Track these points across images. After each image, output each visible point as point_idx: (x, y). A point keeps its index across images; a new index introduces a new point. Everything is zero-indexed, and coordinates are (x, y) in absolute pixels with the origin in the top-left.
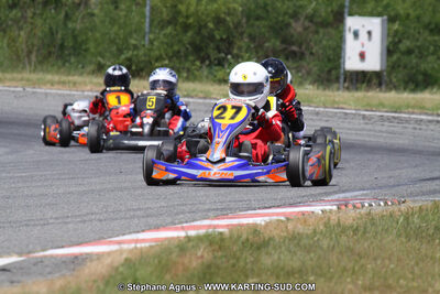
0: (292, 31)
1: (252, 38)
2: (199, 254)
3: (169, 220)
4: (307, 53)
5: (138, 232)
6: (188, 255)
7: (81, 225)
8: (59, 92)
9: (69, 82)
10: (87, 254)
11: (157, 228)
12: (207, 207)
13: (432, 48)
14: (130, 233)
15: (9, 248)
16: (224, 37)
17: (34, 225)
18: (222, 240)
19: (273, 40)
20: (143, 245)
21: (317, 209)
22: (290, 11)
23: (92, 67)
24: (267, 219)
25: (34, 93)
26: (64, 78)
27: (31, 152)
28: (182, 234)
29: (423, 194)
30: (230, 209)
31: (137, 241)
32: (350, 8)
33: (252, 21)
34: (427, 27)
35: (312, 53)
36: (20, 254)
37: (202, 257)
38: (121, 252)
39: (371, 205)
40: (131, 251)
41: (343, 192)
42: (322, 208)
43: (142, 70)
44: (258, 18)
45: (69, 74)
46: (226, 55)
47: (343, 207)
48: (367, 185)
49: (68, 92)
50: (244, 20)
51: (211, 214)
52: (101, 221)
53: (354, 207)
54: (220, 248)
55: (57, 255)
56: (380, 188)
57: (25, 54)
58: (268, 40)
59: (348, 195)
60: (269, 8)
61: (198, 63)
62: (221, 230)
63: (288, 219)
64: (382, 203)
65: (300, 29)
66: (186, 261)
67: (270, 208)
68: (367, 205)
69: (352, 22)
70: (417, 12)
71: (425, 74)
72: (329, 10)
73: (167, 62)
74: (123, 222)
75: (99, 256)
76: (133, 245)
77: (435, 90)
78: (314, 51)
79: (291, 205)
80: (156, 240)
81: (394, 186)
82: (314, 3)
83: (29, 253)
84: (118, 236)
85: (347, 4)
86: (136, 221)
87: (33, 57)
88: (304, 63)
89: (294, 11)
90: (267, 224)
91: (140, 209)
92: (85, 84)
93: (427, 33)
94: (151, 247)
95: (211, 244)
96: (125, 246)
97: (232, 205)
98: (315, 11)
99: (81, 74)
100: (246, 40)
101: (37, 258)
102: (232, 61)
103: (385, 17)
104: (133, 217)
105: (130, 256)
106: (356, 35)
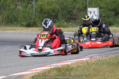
0: (73, 12)
1: (63, 15)
2: (54, 73)
4: (78, 18)
5: (37, 68)
6: (51, 73)
7: (21, 67)
8: (12, 32)
9: (14, 29)
10: (24, 74)
11: (42, 66)
12: (54, 60)
13: (111, 15)
14: (34, 68)
15: (2, 74)
16: (55, 15)
17: (8, 68)
18: (60, 69)
19: (68, 15)
20: (38, 71)
21: (84, 59)
22: (73, 7)
23: (20, 25)
24: (71, 63)
25: (5, 33)
26: (13, 28)
27: (5, 48)
28: (50, 68)
29: (112, 54)
30: (61, 61)
31: (37, 70)
32: (89, 6)
33: (62, 10)
34: (110, 10)
35: (79, 18)
36: (5, 75)
37: (55, 74)
38: (33, 73)
39: (98, 58)
40: (35, 73)
41: (91, 54)
42: (85, 59)
43: (33, 25)
44: (64, 10)
45: (14, 27)
46: (56, 20)
47: (91, 59)
48: (97, 53)
49: (14, 32)
50: (60, 10)
51: (56, 62)
52: (26, 65)
53: (94, 58)
54: (59, 71)
55: (15, 75)
56: (101, 53)
57: (1, 22)
58: (67, 15)
59: (92, 55)
60: (67, 7)
62: (59, 66)
63: (77, 62)
64: (101, 57)
65: (75, 12)
66: (50, 75)
67: (71, 60)
68: (97, 58)
69: (89, 9)
70: (107, 6)
71: (109, 22)
72: (83, 6)
73: (40, 22)
74: (32, 65)
75: (27, 75)
76: (36, 71)
77: (112, 26)
78: (80, 17)
79: (77, 59)
80: (42, 70)
81: (104, 52)
82: (79, 5)
83: (8, 75)
84: (31, 69)
85: (88, 5)
86: (36, 65)
87: (4, 23)
88: (77, 21)
89: (74, 7)
90: (71, 64)
91: (36, 62)
92: (18, 29)
93: (109, 11)
94: (41, 72)
95: (57, 70)
96: (34, 72)
97: (61, 59)
98: (79, 7)
99: (17, 27)
100: (61, 16)
101: (10, 76)
102: (58, 21)
103: (98, 8)
104: (35, 64)
105: (35, 74)
106: (91, 13)
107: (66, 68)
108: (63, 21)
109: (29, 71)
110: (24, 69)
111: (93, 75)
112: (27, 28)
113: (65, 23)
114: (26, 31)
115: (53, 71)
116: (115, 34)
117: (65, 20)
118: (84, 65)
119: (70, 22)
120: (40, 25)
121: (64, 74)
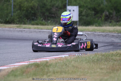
0: (52, 10)
3: (23, 60)
5: (14, 63)
11: (19, 62)
12: (33, 57)
14: (12, 64)
18: (38, 65)
24: (50, 59)
28: (27, 63)
30: (39, 57)
31: (14, 66)
35: (58, 17)
37: (33, 69)
39: (77, 55)
42: (64, 56)
47: (70, 56)
51: (34, 58)
52: (3, 61)
61: (26, 20)
62: (37, 62)
63: (56, 59)
64: (81, 55)
65: (54, 10)
66: (28, 70)
68: (76, 55)
72: (62, 4)
74: (10, 61)
75: (4, 70)
76: (13, 67)
79: (55, 56)
80: (19, 65)
82: (58, 3)
84: (9, 64)
85: (67, 3)
88: (56, 19)
89: (53, 5)
91: (14, 58)
95: (35, 66)
96: (11, 67)
102: (36, 19)
103: (78, 6)
104: (13, 60)
105: (13, 69)
106: (70, 11)
107: (44, 64)
108: (42, 19)
109: (7, 66)
110: (1, 64)
111: (72, 71)
112: (5, 25)
113: (44, 21)
114: (4, 28)
115: (31, 67)
116: (94, 33)
117: (43, 18)
118: (63, 62)
119: (49, 20)
120: (18, 22)
121: (43, 69)
